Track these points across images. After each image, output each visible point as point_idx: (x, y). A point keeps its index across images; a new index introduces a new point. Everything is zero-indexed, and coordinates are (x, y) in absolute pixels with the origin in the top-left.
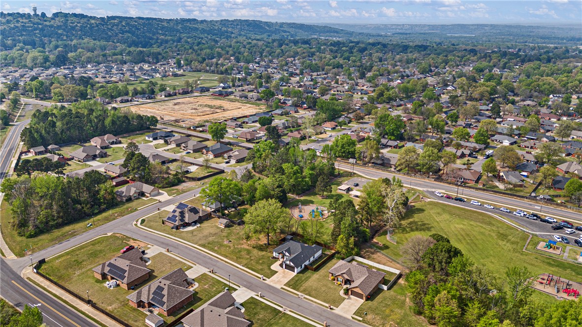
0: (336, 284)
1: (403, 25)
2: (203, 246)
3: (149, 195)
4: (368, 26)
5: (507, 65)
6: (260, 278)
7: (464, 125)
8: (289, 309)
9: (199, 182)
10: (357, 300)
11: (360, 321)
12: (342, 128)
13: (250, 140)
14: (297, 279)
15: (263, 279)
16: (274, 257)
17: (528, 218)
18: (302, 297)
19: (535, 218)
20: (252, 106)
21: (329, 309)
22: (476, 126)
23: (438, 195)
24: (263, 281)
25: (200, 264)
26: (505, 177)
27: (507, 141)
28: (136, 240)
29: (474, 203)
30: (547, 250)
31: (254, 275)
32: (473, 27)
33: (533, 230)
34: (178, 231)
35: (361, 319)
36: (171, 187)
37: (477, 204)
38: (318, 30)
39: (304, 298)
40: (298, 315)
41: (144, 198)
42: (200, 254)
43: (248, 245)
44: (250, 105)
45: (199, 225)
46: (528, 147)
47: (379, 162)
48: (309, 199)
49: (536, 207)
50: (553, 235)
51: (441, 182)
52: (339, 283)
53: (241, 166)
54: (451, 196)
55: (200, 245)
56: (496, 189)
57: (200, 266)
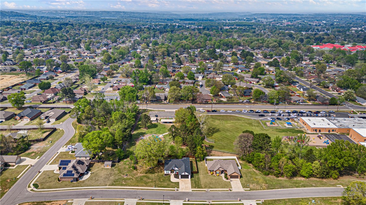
0: (216, 176)
1: (69, 11)
2: (113, 185)
3: (14, 164)
4: (43, 12)
5: (156, 35)
6: (175, 190)
7: (172, 71)
8: (211, 201)
9: (46, 142)
10: (235, 180)
11: (249, 190)
12: (105, 82)
13: (44, 102)
14: (194, 182)
15: (177, 190)
16: (166, 174)
17: (250, 113)
18: (209, 191)
19: (253, 112)
20: (12, 76)
21: (229, 191)
22: (178, 71)
23: (202, 111)
24: (178, 191)
25: (126, 198)
26: (222, 95)
27: (201, 77)
28: (51, 202)
29: (222, 111)
30: (271, 125)
31: (169, 190)
32: (114, 13)
33: (258, 118)
34: (78, 182)
35: (249, 189)
36: (24, 152)
37: (224, 111)
38: (7, 14)
39: (210, 190)
40: (219, 201)
41: (10, 168)
42: (118, 191)
43: (141, 173)
44: (11, 76)
45: (90, 172)
46: (211, 78)
47: (155, 99)
48: (140, 132)
49: (247, 107)
50: (267, 118)
51: (196, 104)
52: (218, 174)
53: (63, 122)
54: (209, 110)
55: (109, 185)
56: (223, 102)
57: (128, 199)
